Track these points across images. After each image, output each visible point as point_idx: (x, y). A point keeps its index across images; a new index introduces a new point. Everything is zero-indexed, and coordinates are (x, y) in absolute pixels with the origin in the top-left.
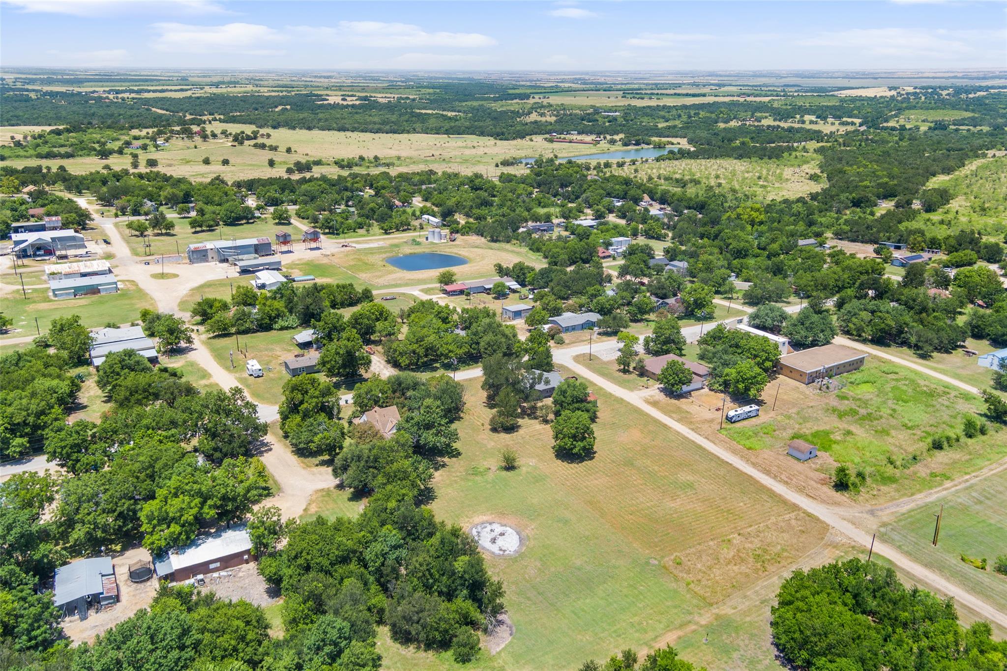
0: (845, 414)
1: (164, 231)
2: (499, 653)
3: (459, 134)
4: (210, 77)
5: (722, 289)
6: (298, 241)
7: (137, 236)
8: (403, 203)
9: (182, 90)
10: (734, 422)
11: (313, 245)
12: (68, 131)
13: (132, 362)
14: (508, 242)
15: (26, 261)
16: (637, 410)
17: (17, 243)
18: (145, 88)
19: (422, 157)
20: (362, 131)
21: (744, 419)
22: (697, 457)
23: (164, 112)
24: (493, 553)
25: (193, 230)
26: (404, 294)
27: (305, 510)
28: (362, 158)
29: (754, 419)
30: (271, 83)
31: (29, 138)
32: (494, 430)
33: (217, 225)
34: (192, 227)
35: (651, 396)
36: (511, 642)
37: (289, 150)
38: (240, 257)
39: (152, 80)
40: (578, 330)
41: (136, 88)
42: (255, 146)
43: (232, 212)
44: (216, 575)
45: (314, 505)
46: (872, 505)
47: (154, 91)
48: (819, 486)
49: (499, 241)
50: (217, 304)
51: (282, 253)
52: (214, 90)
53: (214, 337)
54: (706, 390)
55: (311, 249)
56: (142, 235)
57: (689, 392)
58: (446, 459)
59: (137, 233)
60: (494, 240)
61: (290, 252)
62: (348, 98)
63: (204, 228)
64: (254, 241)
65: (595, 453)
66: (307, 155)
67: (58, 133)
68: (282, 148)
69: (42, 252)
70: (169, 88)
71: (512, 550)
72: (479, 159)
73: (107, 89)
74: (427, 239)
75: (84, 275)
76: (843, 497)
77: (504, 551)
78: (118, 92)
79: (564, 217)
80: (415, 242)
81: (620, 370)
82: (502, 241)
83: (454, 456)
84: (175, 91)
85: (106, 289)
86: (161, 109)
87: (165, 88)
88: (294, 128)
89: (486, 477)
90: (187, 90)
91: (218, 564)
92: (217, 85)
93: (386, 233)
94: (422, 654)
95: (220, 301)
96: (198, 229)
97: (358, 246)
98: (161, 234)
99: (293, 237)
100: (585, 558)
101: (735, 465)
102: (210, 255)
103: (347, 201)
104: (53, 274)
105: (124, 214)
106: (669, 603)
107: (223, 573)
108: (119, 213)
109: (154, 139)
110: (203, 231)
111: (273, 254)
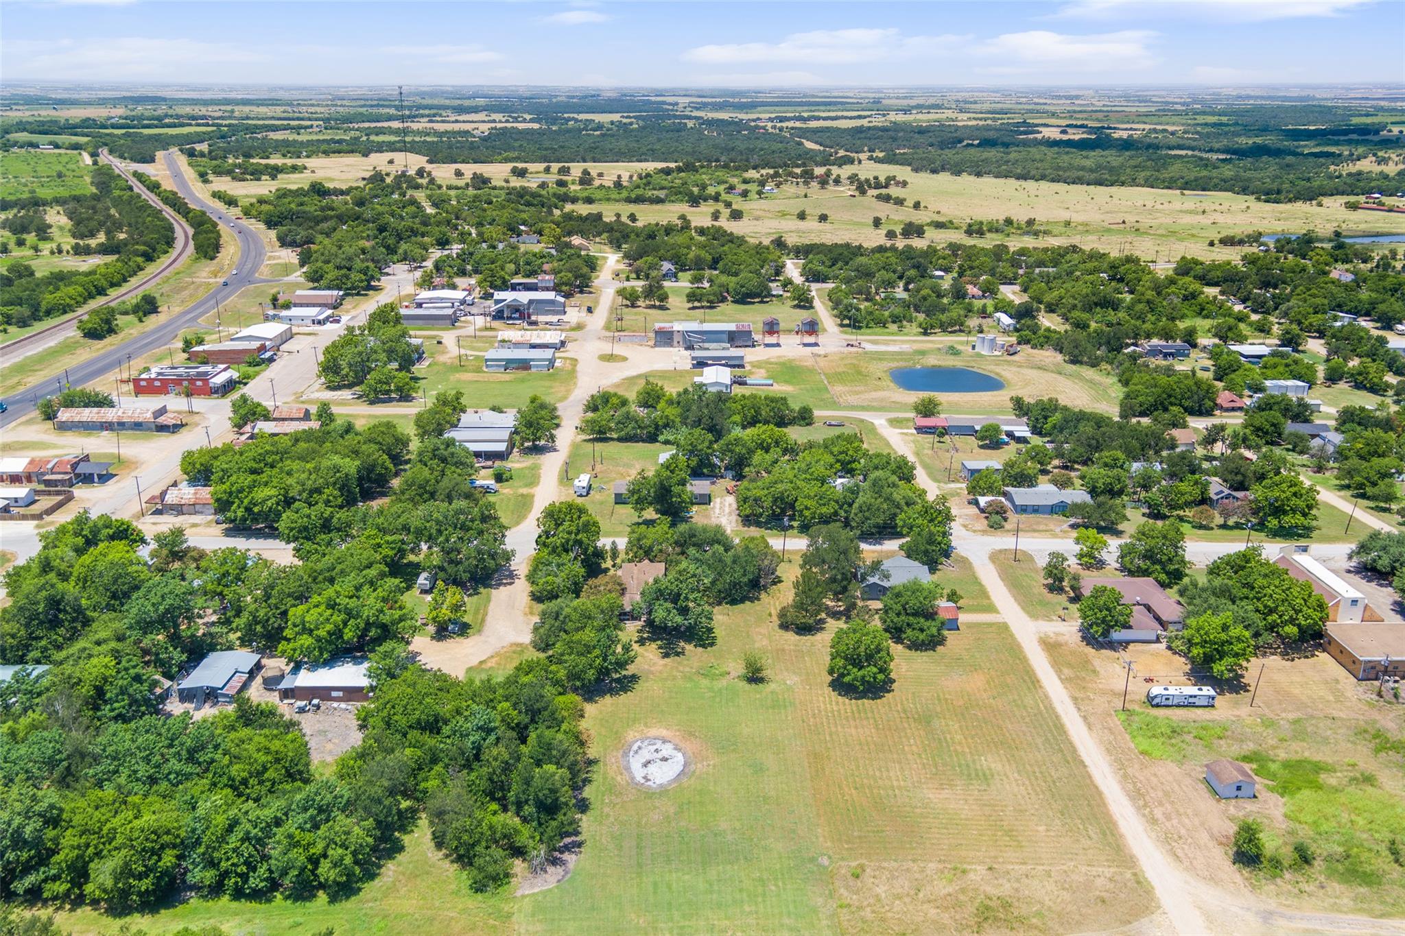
0: (1393, 748)
1: (657, 303)
2: (523, 896)
3: (1204, 190)
4: (911, 98)
5: (1370, 490)
6: (789, 331)
7: (627, 306)
8: (984, 292)
9: (859, 117)
10: (1157, 706)
11: (811, 339)
12: (679, 170)
13: (446, 453)
14: (1093, 366)
15: (496, 324)
16: (1015, 650)
17: (497, 302)
18: (816, 114)
19: (1105, 224)
20: (1053, 181)
21: (1178, 706)
22: (1039, 741)
23: (817, 147)
24: (633, 778)
25: (690, 305)
26: (862, 421)
27: (481, 662)
28: (1009, 222)
29: (1199, 711)
30: (986, 106)
31: (635, 178)
32: (784, 626)
33: (722, 301)
34: (689, 301)
35: (1057, 634)
36: (550, 890)
37: (917, 206)
38: (706, 345)
39: (835, 104)
40: (1043, 513)
41: (805, 115)
42: (879, 197)
43: (742, 286)
44: (335, 704)
45: (494, 660)
46: (1281, 904)
47: (825, 119)
48: (1211, 844)
49: (1081, 363)
50: (615, 400)
51: (767, 345)
52: (900, 118)
53: (589, 440)
54: (1162, 646)
55: (805, 345)
56: (633, 306)
57: (1128, 643)
58: (689, 648)
59: (628, 303)
60: (1075, 361)
61: (778, 345)
62: (1069, 130)
63: (705, 304)
64: (732, 327)
65: (889, 691)
66: (939, 212)
67: (667, 172)
68: (910, 203)
69: (517, 315)
70: (845, 114)
71: (658, 782)
72: (1194, 232)
73: (773, 116)
74: (974, 347)
75: (533, 346)
76: (1238, 875)
77: (648, 780)
78: (782, 120)
79: (1221, 338)
80: (953, 351)
81: (1046, 586)
82: (1086, 363)
83: (704, 646)
84: (851, 118)
85: (537, 366)
86: (816, 143)
87: (840, 114)
88: (958, 173)
89: (715, 683)
90: (865, 117)
91: (341, 694)
92: (906, 111)
93: (925, 333)
94: (446, 864)
95: (619, 397)
96: (696, 304)
97: (869, 347)
98: (654, 307)
99: (782, 326)
100: (737, 825)
101: (1093, 770)
102: (676, 338)
103: (907, 284)
104: (504, 341)
105: (638, 278)
106: (786, 921)
107: (343, 705)
108: (634, 276)
109: (762, 183)
110: (703, 307)
111: (754, 346)
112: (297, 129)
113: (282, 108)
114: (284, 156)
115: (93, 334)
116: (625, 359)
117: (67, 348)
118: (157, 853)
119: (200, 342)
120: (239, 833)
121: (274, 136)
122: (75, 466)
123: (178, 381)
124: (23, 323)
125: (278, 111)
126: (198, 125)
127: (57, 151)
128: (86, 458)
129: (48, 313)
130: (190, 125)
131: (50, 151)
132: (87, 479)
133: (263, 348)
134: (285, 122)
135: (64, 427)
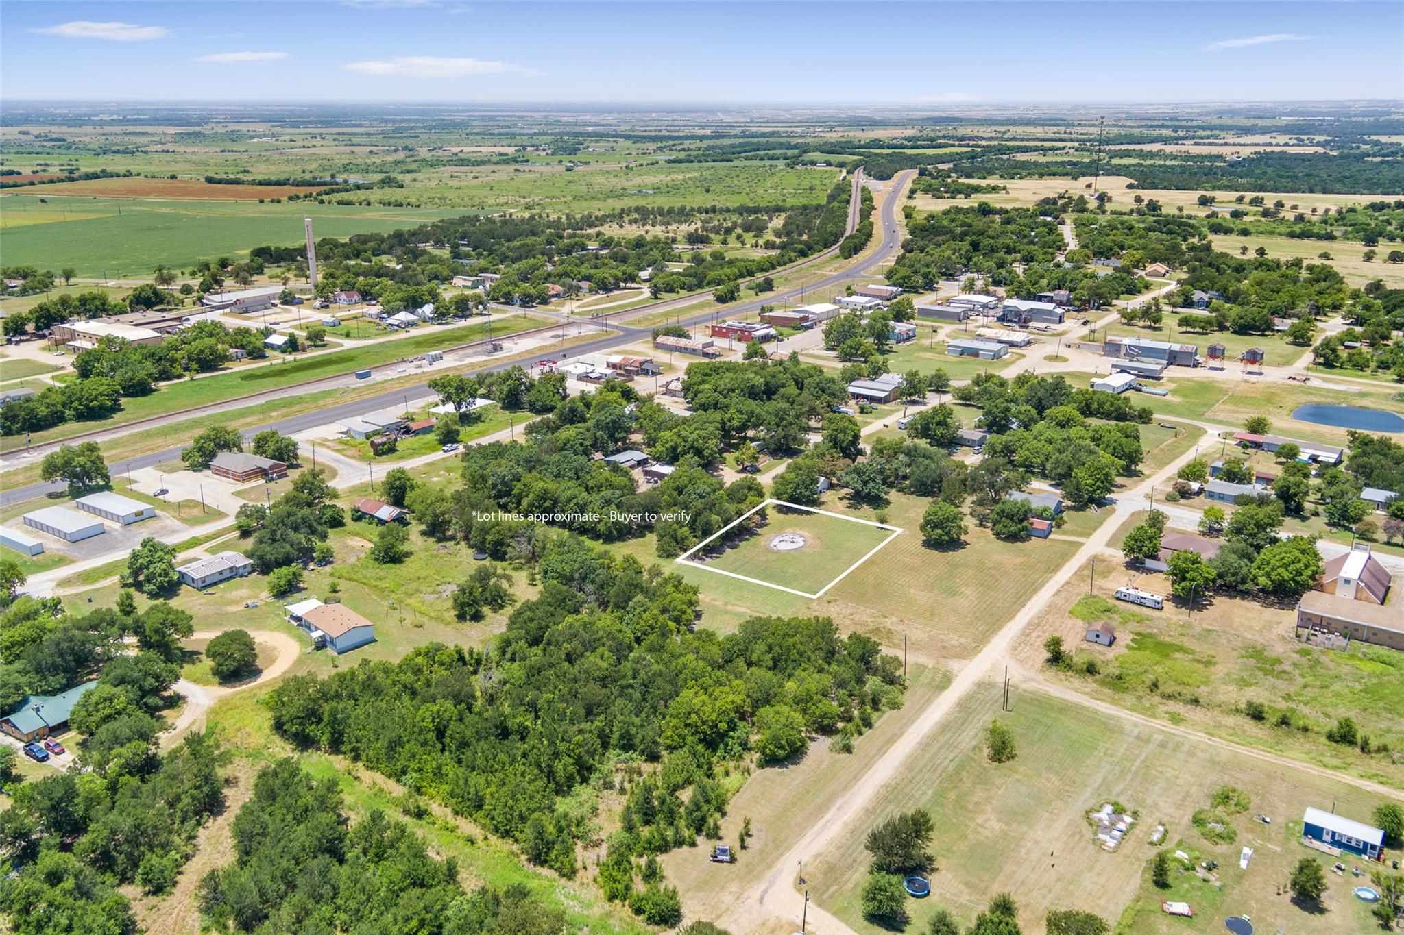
1: (1152, 324)
6: (1235, 358)
7: (1124, 324)
10: (1119, 599)
11: (1255, 368)
16: (1067, 555)
17: (1005, 307)
21: (1133, 603)
24: (769, 544)
25: (1183, 329)
31: (1331, 212)
34: (1180, 325)
35: (1110, 556)
38: (1148, 359)
40: (1227, 501)
43: (1241, 318)
51: (1210, 368)
56: (1130, 324)
59: (1126, 321)
61: (1222, 369)
63: (1198, 330)
64: (1175, 347)
65: (954, 551)
67: (1379, 207)
69: (1017, 319)
71: (779, 549)
75: (1000, 342)
77: (775, 547)
85: (984, 355)
96: (1189, 329)
98: (1149, 327)
100: (797, 572)
102: (1123, 351)
104: (983, 336)
111: (1195, 366)
112: (1044, 150)
113: (1055, 129)
114: (1001, 177)
115: (721, 299)
116: (1066, 360)
117: (701, 306)
118: (545, 500)
119: (771, 310)
120: (575, 501)
121: (1021, 157)
122: (642, 363)
123: (735, 331)
124: (690, 289)
125: (1050, 132)
126: (960, 146)
127: (828, 168)
128: (650, 361)
129: (709, 284)
130: (953, 146)
131: (821, 167)
132: (646, 372)
133: (806, 319)
134: (1039, 144)
135: (658, 346)
